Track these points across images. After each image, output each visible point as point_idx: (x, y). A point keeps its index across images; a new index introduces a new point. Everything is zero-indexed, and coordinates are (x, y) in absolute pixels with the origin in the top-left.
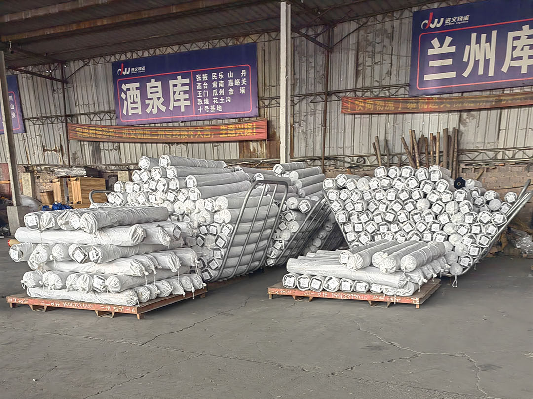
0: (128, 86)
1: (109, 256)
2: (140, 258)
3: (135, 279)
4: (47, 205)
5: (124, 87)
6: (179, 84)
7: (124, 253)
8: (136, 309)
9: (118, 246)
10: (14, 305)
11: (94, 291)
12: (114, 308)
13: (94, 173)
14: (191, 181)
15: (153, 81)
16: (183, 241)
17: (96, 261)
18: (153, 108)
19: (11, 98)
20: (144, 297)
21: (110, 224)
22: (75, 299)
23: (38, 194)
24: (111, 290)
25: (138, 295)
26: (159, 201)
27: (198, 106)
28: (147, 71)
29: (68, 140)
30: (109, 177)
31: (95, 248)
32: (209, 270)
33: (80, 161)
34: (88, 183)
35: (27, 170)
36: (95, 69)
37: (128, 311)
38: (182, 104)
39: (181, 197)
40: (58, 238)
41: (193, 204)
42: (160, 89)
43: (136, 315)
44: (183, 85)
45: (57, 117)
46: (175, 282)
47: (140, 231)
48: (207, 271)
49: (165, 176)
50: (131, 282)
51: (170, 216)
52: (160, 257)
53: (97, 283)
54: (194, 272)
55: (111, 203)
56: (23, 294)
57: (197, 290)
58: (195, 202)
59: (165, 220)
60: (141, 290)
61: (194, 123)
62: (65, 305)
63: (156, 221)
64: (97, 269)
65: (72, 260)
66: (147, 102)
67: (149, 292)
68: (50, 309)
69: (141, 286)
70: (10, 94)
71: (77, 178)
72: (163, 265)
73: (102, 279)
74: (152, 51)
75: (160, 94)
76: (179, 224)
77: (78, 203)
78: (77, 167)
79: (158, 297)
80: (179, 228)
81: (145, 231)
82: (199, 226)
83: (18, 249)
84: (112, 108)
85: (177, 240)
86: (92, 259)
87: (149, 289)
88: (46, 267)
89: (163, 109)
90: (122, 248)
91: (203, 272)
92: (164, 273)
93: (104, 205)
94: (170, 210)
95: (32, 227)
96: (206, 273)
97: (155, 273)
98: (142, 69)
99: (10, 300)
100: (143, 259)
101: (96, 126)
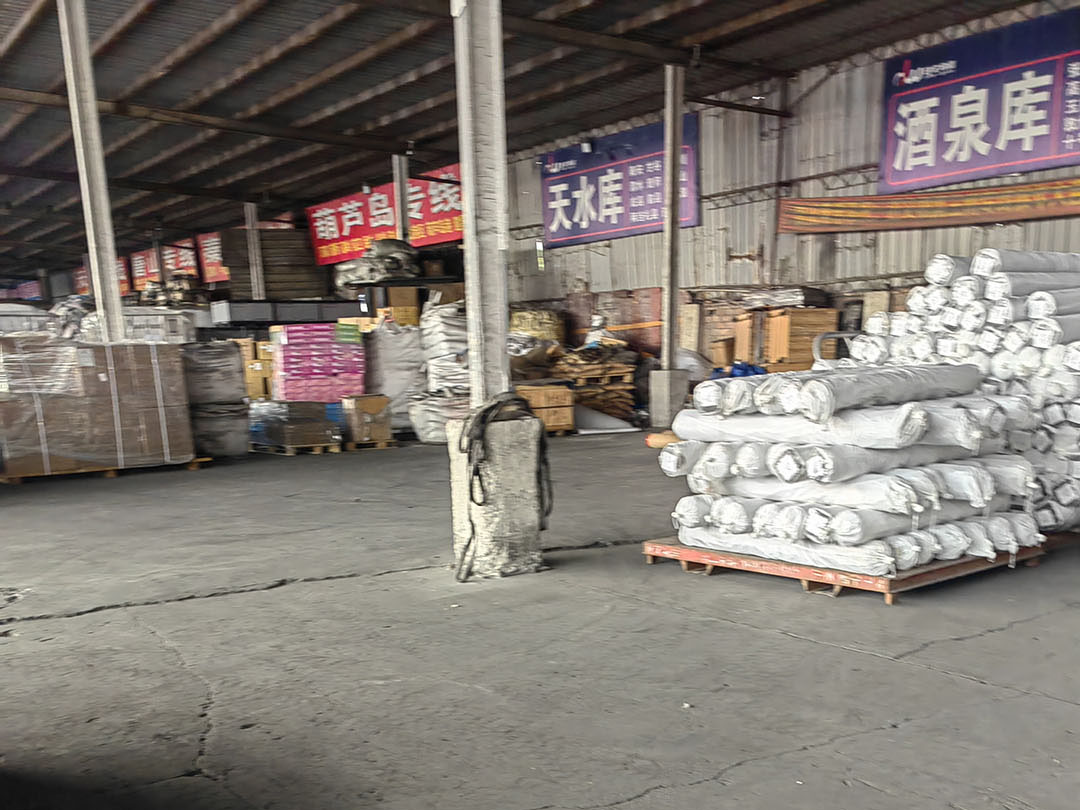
0: (914, 106)
1: (848, 469)
2: (908, 474)
3: (894, 520)
4: (720, 366)
5: (904, 110)
6: (1026, 90)
7: (878, 462)
8: (887, 583)
9: (867, 448)
10: (655, 559)
11: (807, 540)
12: (842, 577)
13: (819, 298)
14: (1041, 305)
15: (968, 88)
16: (1004, 441)
17: (819, 480)
18: (960, 150)
19: (683, 159)
20: (906, 557)
21: (857, 403)
22: (767, 555)
23: (707, 344)
24: (839, 539)
25: (894, 552)
26: (962, 351)
27: (1063, 135)
28: (960, 70)
29: (776, 234)
30: (848, 304)
31: (821, 451)
32: (1054, 504)
33: (793, 276)
34: (803, 319)
35: (695, 298)
36: (849, 80)
37: (868, 585)
38: (1028, 135)
39: (1013, 341)
40: (751, 431)
41: (1038, 356)
42: (981, 108)
43: (882, 594)
44: (1037, 90)
45: (760, 188)
46: (975, 529)
47: (918, 417)
48: (1048, 507)
49: (981, 296)
50: (883, 524)
51: (979, 384)
52: (950, 474)
53: (815, 524)
54: (1020, 508)
55: (858, 360)
56: (671, 540)
57: (1023, 549)
58: (1042, 350)
59: (969, 393)
60: (901, 542)
61: (1050, 175)
62: (745, 565)
63: (950, 396)
64: (818, 496)
65: (771, 476)
66: (949, 137)
67: (917, 548)
68: (718, 570)
69: (902, 533)
70: (685, 151)
71: (784, 309)
72: (956, 490)
73: (827, 517)
74: (974, 25)
75: (980, 118)
76: (1002, 401)
77: (780, 361)
78: (786, 287)
79: (934, 560)
80: (1001, 409)
81: (928, 417)
82: (1047, 405)
83: (677, 451)
84: (874, 159)
85: (995, 435)
86: (811, 473)
87: (919, 543)
88: (721, 489)
89: (983, 148)
90: (876, 452)
91: (1038, 510)
92: (957, 509)
93: (843, 362)
94: (983, 369)
95: (708, 409)
96: (1046, 512)
97: (937, 507)
98: (949, 66)
99: (649, 549)
100: (917, 476)
101: (837, 199)
